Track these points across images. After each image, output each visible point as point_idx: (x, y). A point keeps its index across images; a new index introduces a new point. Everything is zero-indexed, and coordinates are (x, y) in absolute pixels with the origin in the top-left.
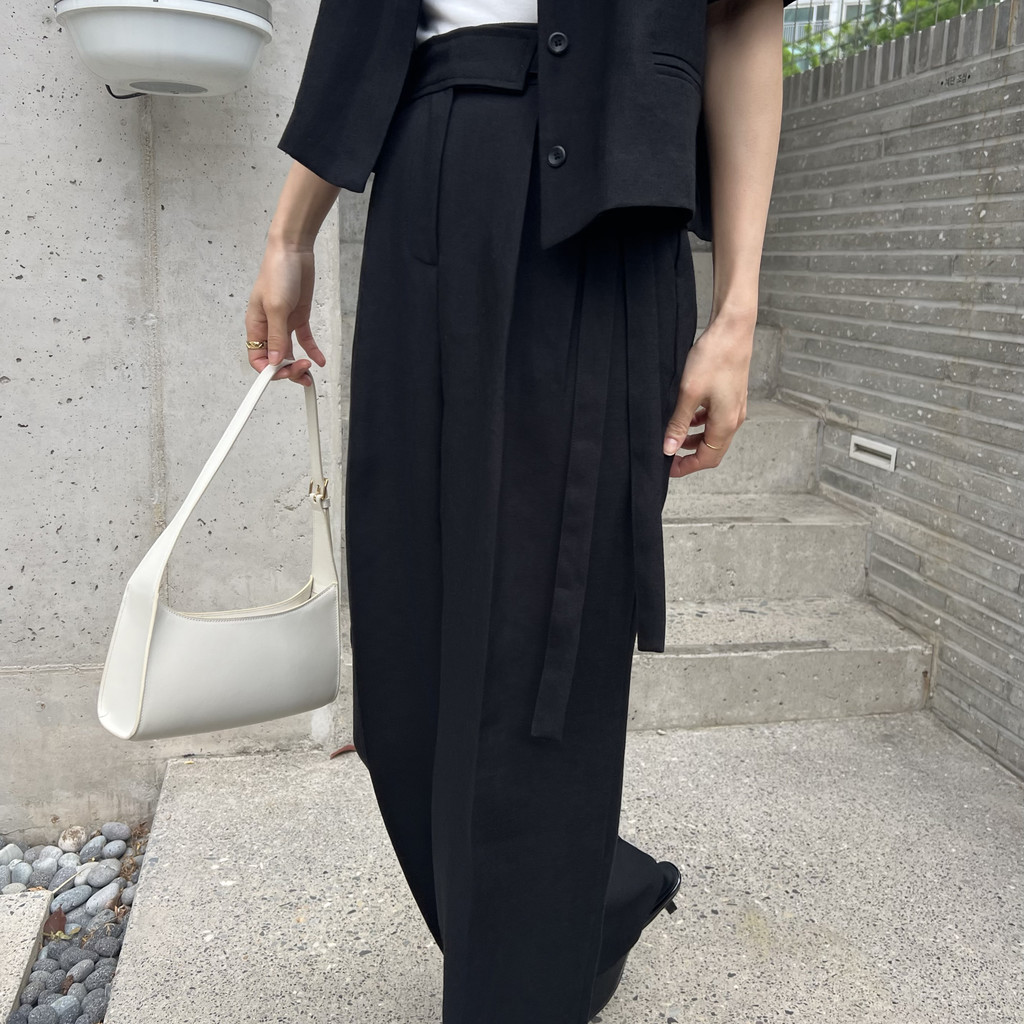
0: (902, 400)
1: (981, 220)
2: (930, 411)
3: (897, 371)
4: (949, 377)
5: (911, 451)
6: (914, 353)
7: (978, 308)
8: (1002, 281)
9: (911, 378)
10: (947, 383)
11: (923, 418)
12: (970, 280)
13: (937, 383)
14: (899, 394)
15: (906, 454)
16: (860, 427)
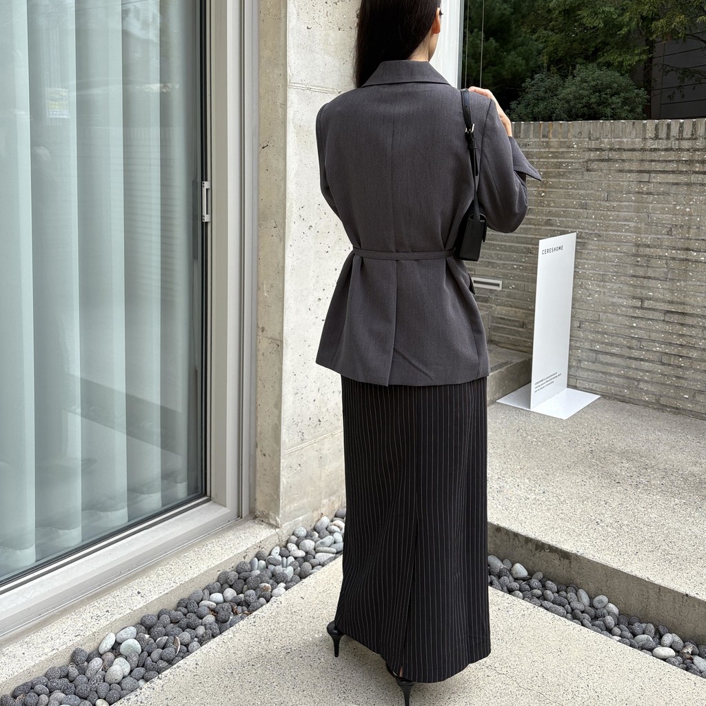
0: (502, 262)
1: (542, 197)
2: (522, 266)
3: (498, 250)
4: (531, 253)
5: (511, 281)
6: (508, 244)
7: (544, 228)
8: (557, 219)
9: (508, 253)
10: (529, 255)
11: (516, 269)
12: (538, 217)
13: (523, 255)
14: (501, 259)
15: (508, 283)
16: (476, 273)
